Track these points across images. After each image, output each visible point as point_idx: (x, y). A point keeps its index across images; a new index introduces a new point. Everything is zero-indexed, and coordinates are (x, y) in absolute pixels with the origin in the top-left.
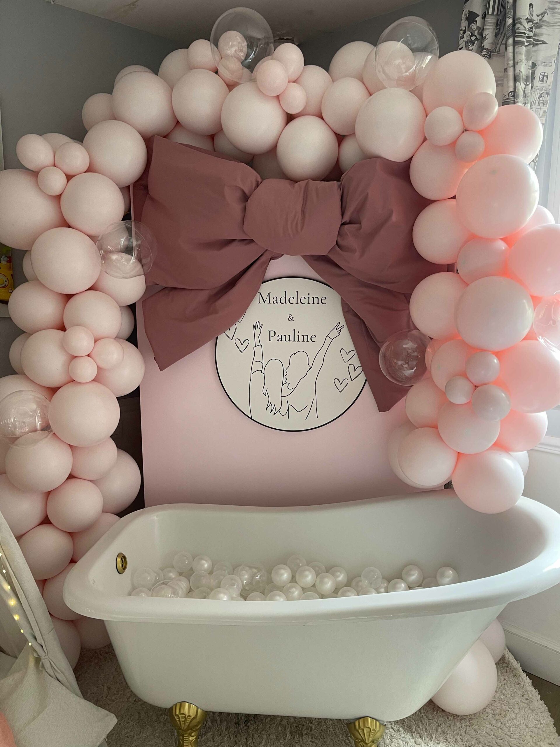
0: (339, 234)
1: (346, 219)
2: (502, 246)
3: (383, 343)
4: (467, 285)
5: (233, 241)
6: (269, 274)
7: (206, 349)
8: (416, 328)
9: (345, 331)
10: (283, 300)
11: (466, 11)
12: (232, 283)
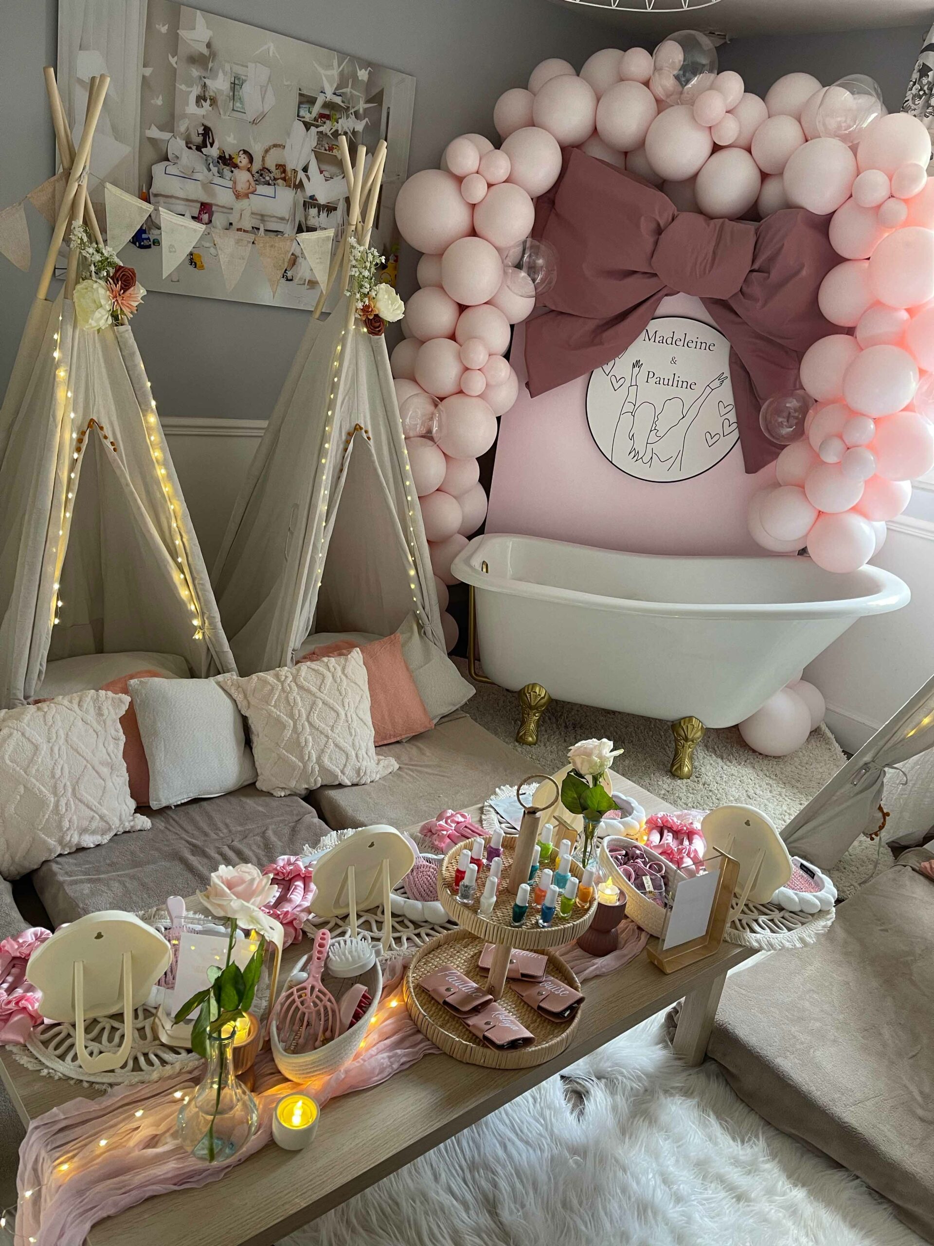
0: (745, 280)
1: (756, 266)
2: (905, 315)
3: (765, 400)
4: (862, 350)
5: (635, 272)
6: (660, 311)
7: (578, 383)
8: (802, 388)
9: (728, 383)
10: (669, 341)
11: (920, 62)
12: (623, 316)
